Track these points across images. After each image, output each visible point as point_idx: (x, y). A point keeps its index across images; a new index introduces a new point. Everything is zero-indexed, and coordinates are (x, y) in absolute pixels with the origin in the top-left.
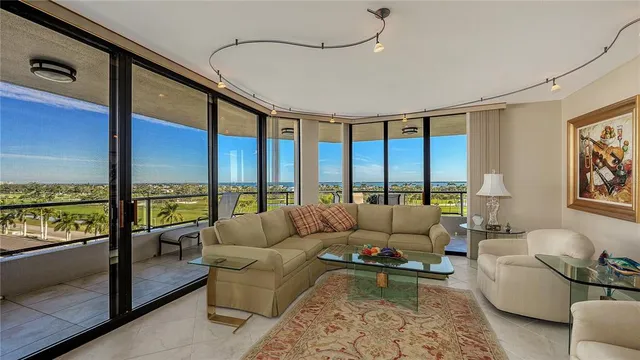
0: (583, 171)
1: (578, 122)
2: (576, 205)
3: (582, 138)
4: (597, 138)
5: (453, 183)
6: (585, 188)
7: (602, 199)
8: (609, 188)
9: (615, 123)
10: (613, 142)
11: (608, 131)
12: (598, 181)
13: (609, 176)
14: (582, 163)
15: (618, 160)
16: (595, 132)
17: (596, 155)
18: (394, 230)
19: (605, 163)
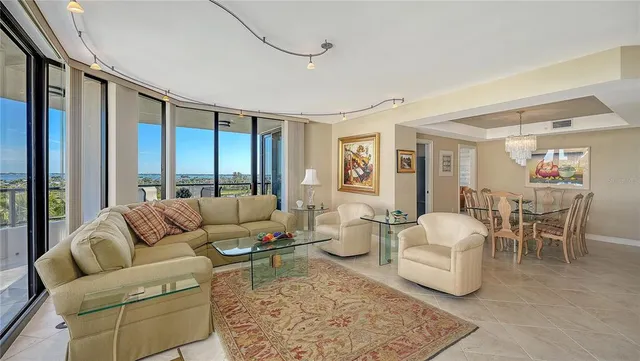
0: (346, 169)
1: (344, 140)
2: (342, 189)
3: (346, 150)
4: (355, 152)
5: (187, 176)
6: (347, 179)
7: (357, 185)
8: (361, 178)
9: (365, 144)
10: (363, 154)
11: (361, 148)
12: (355, 175)
13: (361, 173)
14: (346, 165)
15: (366, 164)
16: (354, 147)
17: (354, 160)
18: (241, 221)
19: (359, 165)
